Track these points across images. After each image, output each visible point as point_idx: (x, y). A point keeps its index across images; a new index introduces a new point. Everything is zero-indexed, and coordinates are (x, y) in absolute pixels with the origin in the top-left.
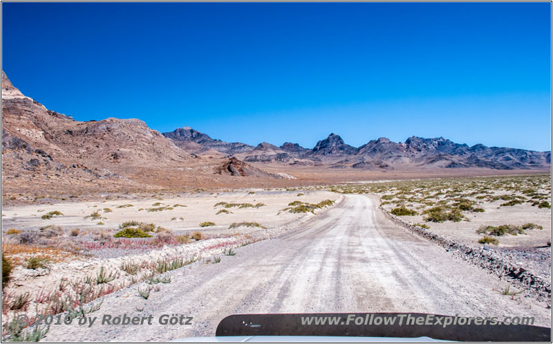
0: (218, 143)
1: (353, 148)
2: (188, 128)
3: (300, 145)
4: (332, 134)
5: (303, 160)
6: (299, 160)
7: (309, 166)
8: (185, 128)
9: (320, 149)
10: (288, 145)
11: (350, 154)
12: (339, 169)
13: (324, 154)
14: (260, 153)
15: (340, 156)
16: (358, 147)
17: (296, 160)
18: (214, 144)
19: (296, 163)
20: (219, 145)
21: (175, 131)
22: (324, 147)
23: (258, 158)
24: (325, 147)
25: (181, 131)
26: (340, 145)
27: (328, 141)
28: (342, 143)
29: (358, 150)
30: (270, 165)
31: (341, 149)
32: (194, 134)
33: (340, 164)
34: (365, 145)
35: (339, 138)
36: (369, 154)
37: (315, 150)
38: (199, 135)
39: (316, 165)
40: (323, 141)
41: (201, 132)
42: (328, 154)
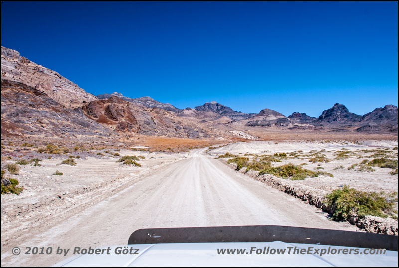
0: (238, 114)
1: (357, 116)
2: (215, 103)
3: (307, 115)
4: (337, 104)
5: (303, 125)
6: (300, 125)
7: (308, 130)
8: (212, 103)
9: (325, 117)
10: (297, 114)
11: (354, 121)
12: (341, 133)
13: (329, 121)
14: (261, 118)
15: (344, 123)
16: (362, 115)
17: (296, 124)
18: (233, 114)
19: (295, 127)
20: (237, 116)
21: (205, 105)
22: (329, 116)
23: (260, 123)
24: (331, 115)
25: (209, 105)
26: (345, 113)
27: (332, 110)
28: (346, 111)
29: (364, 117)
30: (269, 129)
31: (345, 117)
32: (219, 107)
33: (342, 128)
34: (370, 113)
35: (344, 107)
36: (374, 121)
37: (321, 118)
38: (223, 107)
39: (315, 130)
40: (328, 110)
41: (225, 106)
42: (333, 122)
